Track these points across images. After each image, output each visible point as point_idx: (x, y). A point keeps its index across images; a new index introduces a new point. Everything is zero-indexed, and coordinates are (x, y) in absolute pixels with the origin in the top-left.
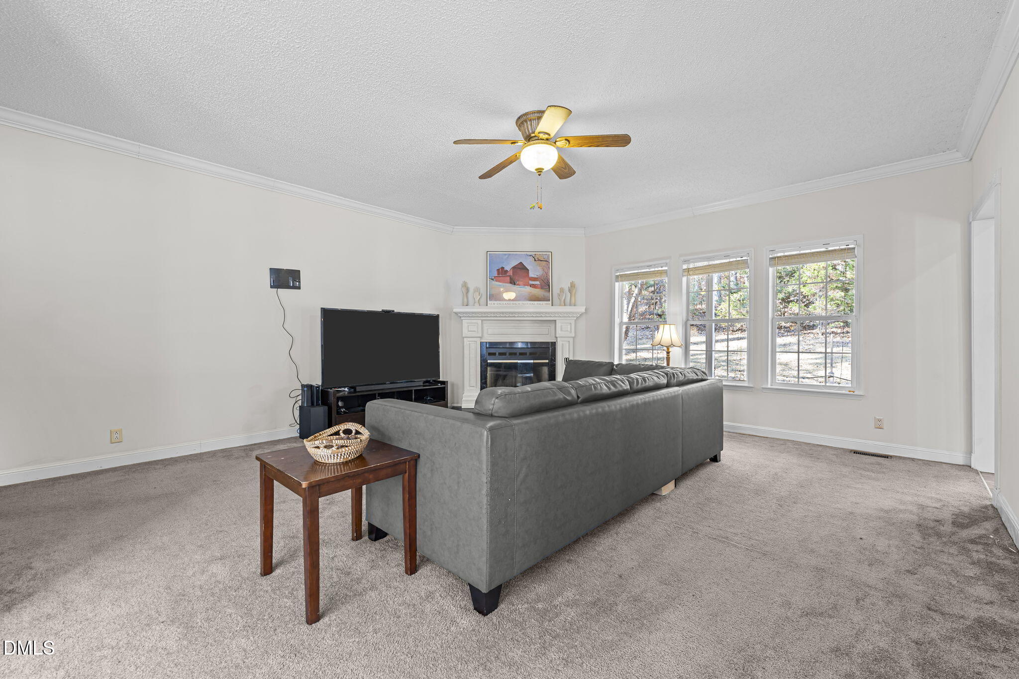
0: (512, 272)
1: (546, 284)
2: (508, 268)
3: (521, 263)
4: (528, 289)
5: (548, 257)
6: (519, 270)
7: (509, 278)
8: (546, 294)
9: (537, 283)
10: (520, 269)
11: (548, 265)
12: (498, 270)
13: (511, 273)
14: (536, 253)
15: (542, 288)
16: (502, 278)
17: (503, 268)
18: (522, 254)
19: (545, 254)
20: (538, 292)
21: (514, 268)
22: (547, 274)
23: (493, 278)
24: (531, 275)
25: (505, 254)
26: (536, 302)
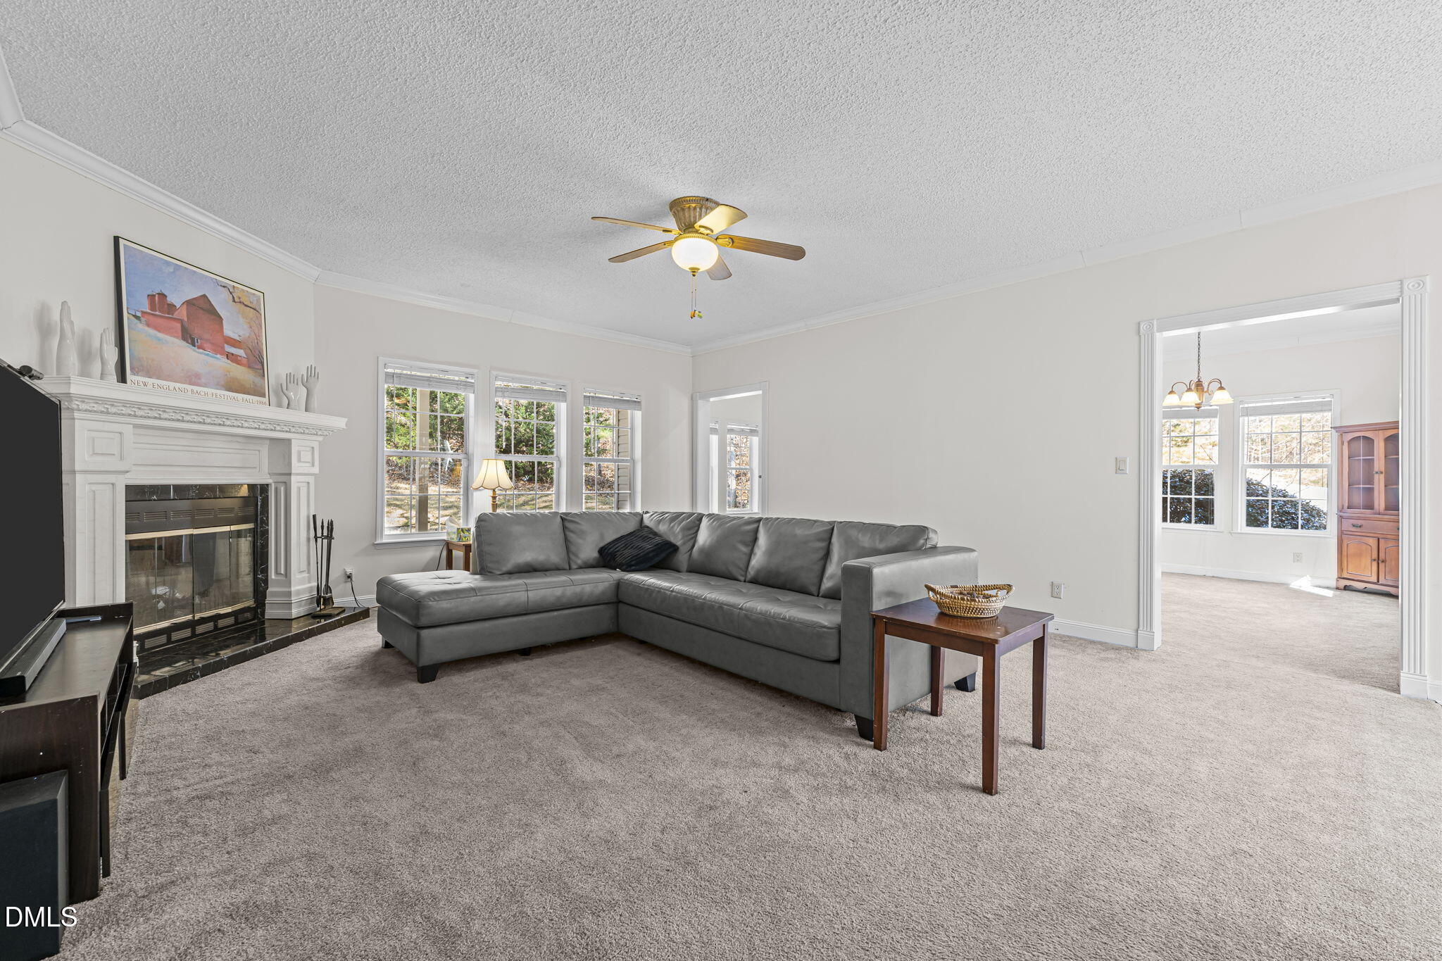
0: (185, 313)
1: (256, 361)
2: (176, 299)
3: (204, 296)
4: (221, 363)
5: (258, 301)
6: (201, 312)
7: (178, 325)
8: (258, 380)
9: (240, 352)
10: (202, 309)
11: (259, 318)
12: (151, 297)
13: (183, 314)
14: (235, 284)
15: (249, 367)
16: (160, 321)
17: (162, 296)
18: (207, 277)
19: (251, 294)
20: (241, 373)
21: (189, 303)
22: (258, 337)
23: (139, 314)
24: (229, 331)
25: (168, 263)
26: (240, 396)
